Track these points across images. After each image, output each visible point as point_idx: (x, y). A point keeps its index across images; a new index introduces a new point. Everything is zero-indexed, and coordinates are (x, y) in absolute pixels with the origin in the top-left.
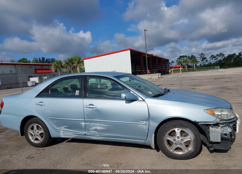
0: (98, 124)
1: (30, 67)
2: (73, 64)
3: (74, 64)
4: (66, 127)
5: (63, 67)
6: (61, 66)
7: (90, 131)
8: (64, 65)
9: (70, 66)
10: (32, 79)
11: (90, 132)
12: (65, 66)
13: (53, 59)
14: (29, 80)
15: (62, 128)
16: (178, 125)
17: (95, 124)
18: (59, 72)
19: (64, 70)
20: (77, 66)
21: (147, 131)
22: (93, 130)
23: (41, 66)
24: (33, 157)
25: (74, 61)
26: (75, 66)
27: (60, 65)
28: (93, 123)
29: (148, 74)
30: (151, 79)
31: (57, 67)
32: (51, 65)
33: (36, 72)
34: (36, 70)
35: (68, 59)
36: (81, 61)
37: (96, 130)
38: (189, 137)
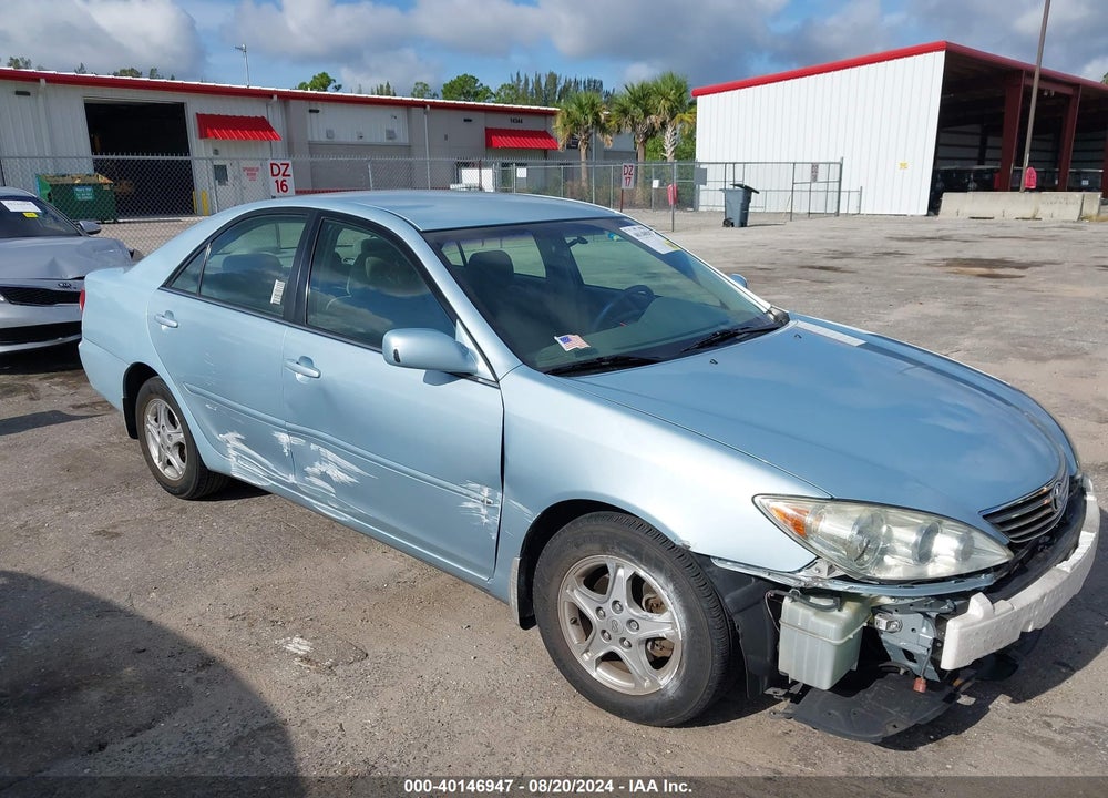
0: (330, 455)
1: (465, 120)
2: (647, 113)
3: (653, 117)
4: (239, 436)
5: (603, 129)
6: (597, 121)
7: (307, 475)
8: (608, 119)
9: (634, 125)
10: (469, 176)
11: (311, 483)
12: (613, 123)
13: (595, 82)
14: (458, 180)
15: (231, 438)
16: (619, 545)
17: (322, 450)
18: (583, 151)
19: (608, 142)
20: (663, 125)
21: (494, 537)
22: (315, 476)
23: (513, 117)
24: (118, 535)
25: (653, 100)
26: (657, 126)
27: (590, 118)
28: (317, 447)
29: (1026, 190)
30: (1034, 218)
31: (578, 125)
32: (553, 114)
33: (489, 144)
34: (490, 133)
35: (629, 87)
36: (687, 102)
37: (325, 477)
38: (665, 617)
